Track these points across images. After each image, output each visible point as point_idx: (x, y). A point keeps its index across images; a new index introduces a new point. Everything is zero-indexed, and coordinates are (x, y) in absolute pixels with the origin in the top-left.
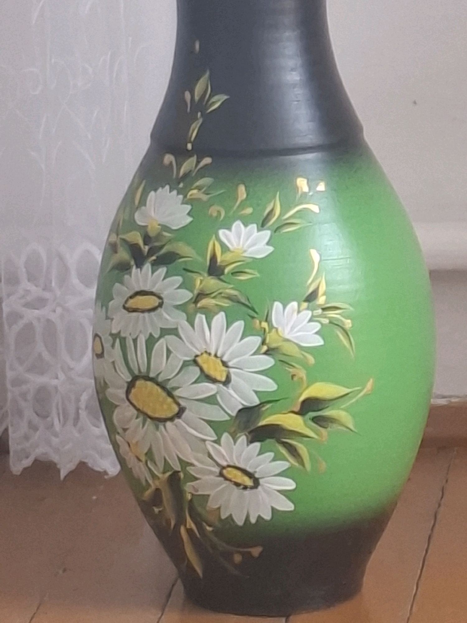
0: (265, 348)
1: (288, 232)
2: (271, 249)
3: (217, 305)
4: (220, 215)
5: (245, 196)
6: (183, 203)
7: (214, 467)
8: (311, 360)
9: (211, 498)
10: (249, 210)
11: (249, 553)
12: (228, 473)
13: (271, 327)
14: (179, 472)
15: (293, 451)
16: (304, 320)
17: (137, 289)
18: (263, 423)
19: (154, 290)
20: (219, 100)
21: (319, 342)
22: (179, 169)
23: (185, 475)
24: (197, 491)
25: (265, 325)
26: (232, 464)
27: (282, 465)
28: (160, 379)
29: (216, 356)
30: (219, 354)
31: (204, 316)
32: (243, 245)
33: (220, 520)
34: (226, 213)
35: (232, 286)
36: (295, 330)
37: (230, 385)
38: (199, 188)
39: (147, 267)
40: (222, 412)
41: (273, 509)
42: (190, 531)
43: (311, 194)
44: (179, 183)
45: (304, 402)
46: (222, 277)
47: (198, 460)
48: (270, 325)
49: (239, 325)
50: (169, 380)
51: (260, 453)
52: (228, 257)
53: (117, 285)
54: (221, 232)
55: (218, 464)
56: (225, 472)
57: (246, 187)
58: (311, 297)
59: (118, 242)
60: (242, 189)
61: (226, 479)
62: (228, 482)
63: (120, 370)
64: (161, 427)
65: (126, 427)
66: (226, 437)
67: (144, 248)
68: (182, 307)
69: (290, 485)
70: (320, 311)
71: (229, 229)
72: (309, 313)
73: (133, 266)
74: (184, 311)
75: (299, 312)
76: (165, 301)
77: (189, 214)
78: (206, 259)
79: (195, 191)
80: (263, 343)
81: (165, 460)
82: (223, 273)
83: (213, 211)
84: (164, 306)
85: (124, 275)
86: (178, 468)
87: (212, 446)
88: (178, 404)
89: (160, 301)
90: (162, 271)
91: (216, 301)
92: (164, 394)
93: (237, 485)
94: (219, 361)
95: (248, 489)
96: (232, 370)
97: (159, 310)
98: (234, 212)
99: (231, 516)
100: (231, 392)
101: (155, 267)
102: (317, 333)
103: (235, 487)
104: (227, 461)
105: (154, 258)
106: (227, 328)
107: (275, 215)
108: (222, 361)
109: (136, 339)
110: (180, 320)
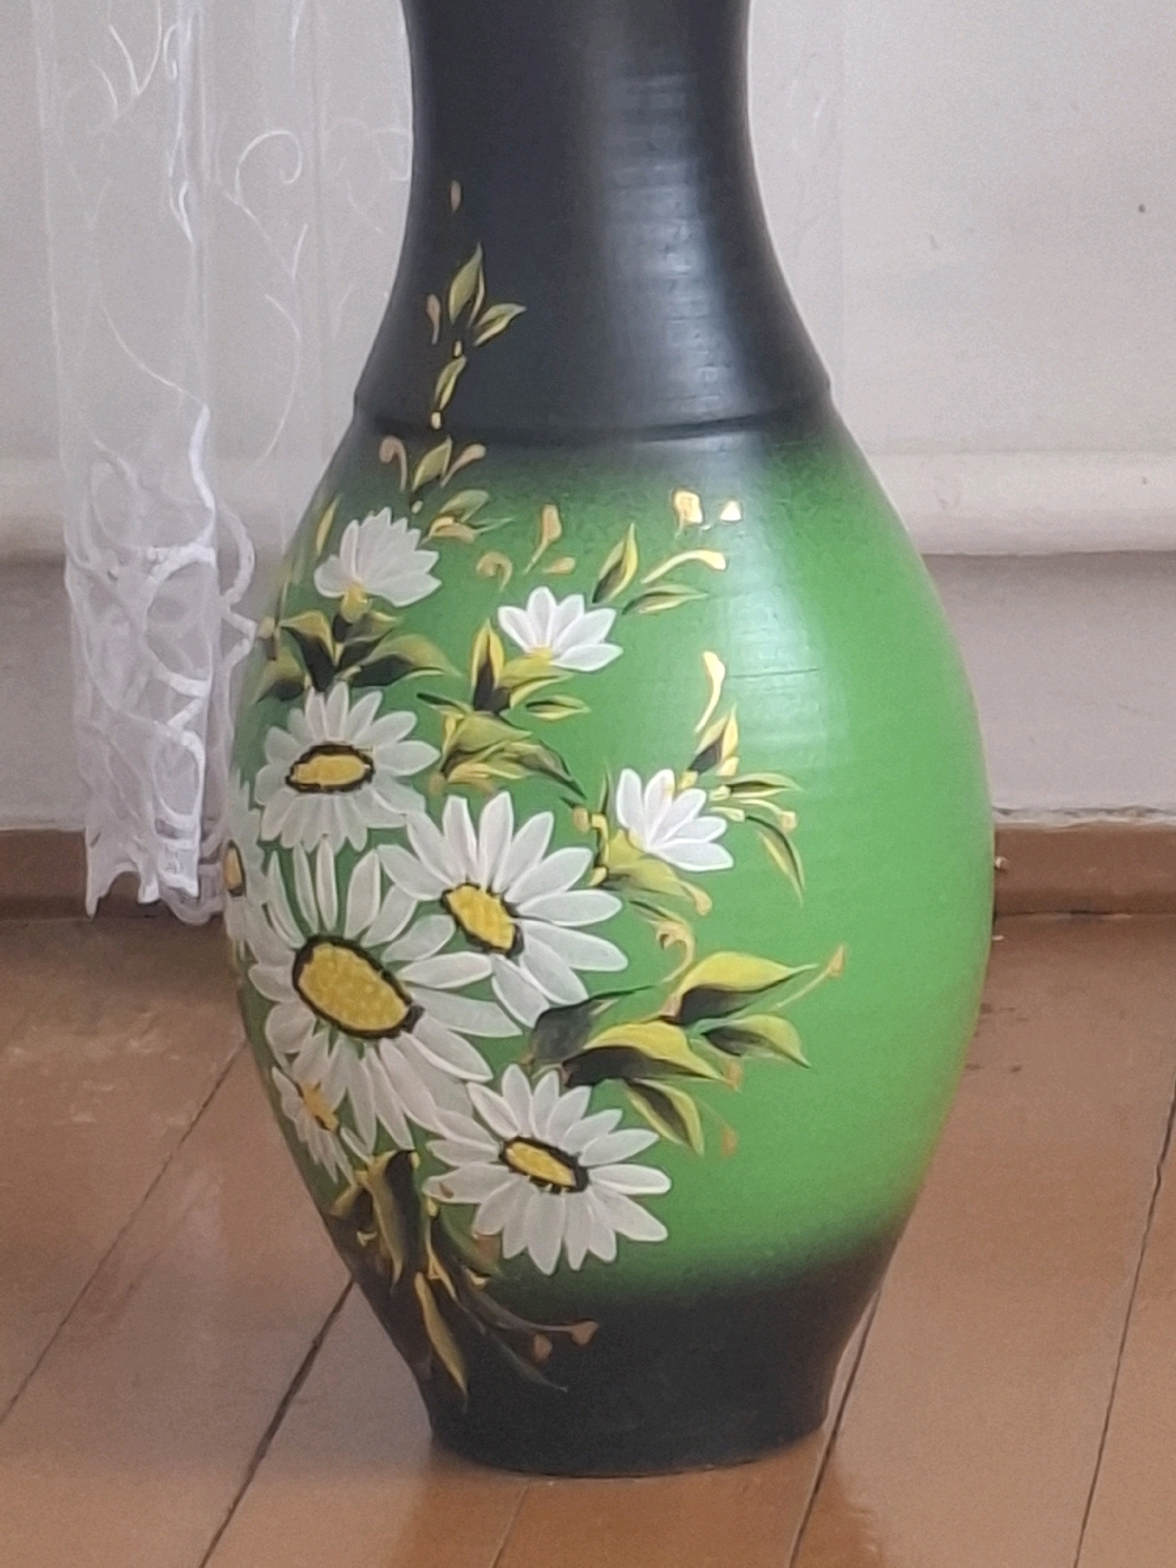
0: (600, 874)
1: (656, 614)
2: (615, 651)
3: (492, 777)
4: (503, 575)
5: (557, 532)
6: (420, 547)
7: (488, 1142)
8: (703, 902)
9: (480, 1211)
10: (567, 564)
11: (569, 1335)
12: (519, 1154)
13: (614, 826)
14: (410, 1152)
15: (662, 1105)
16: (687, 813)
17: (317, 741)
18: (595, 1042)
19: (356, 743)
20: (502, 316)
21: (722, 860)
22: (412, 469)
23: (422, 1160)
24: (449, 1194)
25: (599, 821)
26: (526, 1135)
27: (640, 1139)
28: (365, 944)
29: (489, 891)
30: (496, 888)
31: (464, 802)
32: (552, 643)
33: (503, 1262)
34: (515, 568)
35: (527, 733)
36: (669, 834)
37: (521, 958)
38: (456, 515)
39: (340, 689)
40: (505, 1018)
41: (620, 1237)
42: (436, 1287)
43: (707, 527)
44: (411, 504)
45: (690, 996)
46: (504, 714)
47: (451, 1126)
48: (612, 823)
49: (542, 822)
50: (386, 945)
51: (589, 1112)
52: (520, 668)
53: (275, 732)
54: (504, 613)
55: (497, 1137)
56: (510, 1152)
57: (559, 511)
58: (706, 760)
59: (278, 634)
60: (551, 514)
61: (514, 1169)
62: (516, 1177)
63: (280, 923)
64: (370, 1051)
65: (292, 1051)
66: (512, 1074)
67: (334, 648)
68: (416, 782)
69: (657, 1183)
70: (724, 791)
71: (523, 605)
72: (700, 797)
73: (309, 688)
74: (419, 790)
75: (677, 793)
76: (379, 766)
77: (433, 572)
78: (468, 673)
79: (449, 521)
80: (597, 862)
81: (379, 1125)
82: (507, 706)
83: (487, 563)
84: (375, 777)
85: (289, 709)
86: (406, 1142)
87: (484, 1095)
88: (407, 1001)
90: (373, 698)
91: (494, 767)
92: (375, 977)
93: (539, 1182)
94: (497, 901)
95: (563, 1192)
96: (525, 924)
97: (366, 787)
98: (533, 567)
99: (524, 1254)
100: (524, 971)
101: (355, 691)
102: (716, 841)
103: (533, 1187)
104: (515, 1128)
105: (354, 670)
106: (516, 828)
107: (624, 576)
108: (503, 903)
109: (315, 852)
110: (411, 811)
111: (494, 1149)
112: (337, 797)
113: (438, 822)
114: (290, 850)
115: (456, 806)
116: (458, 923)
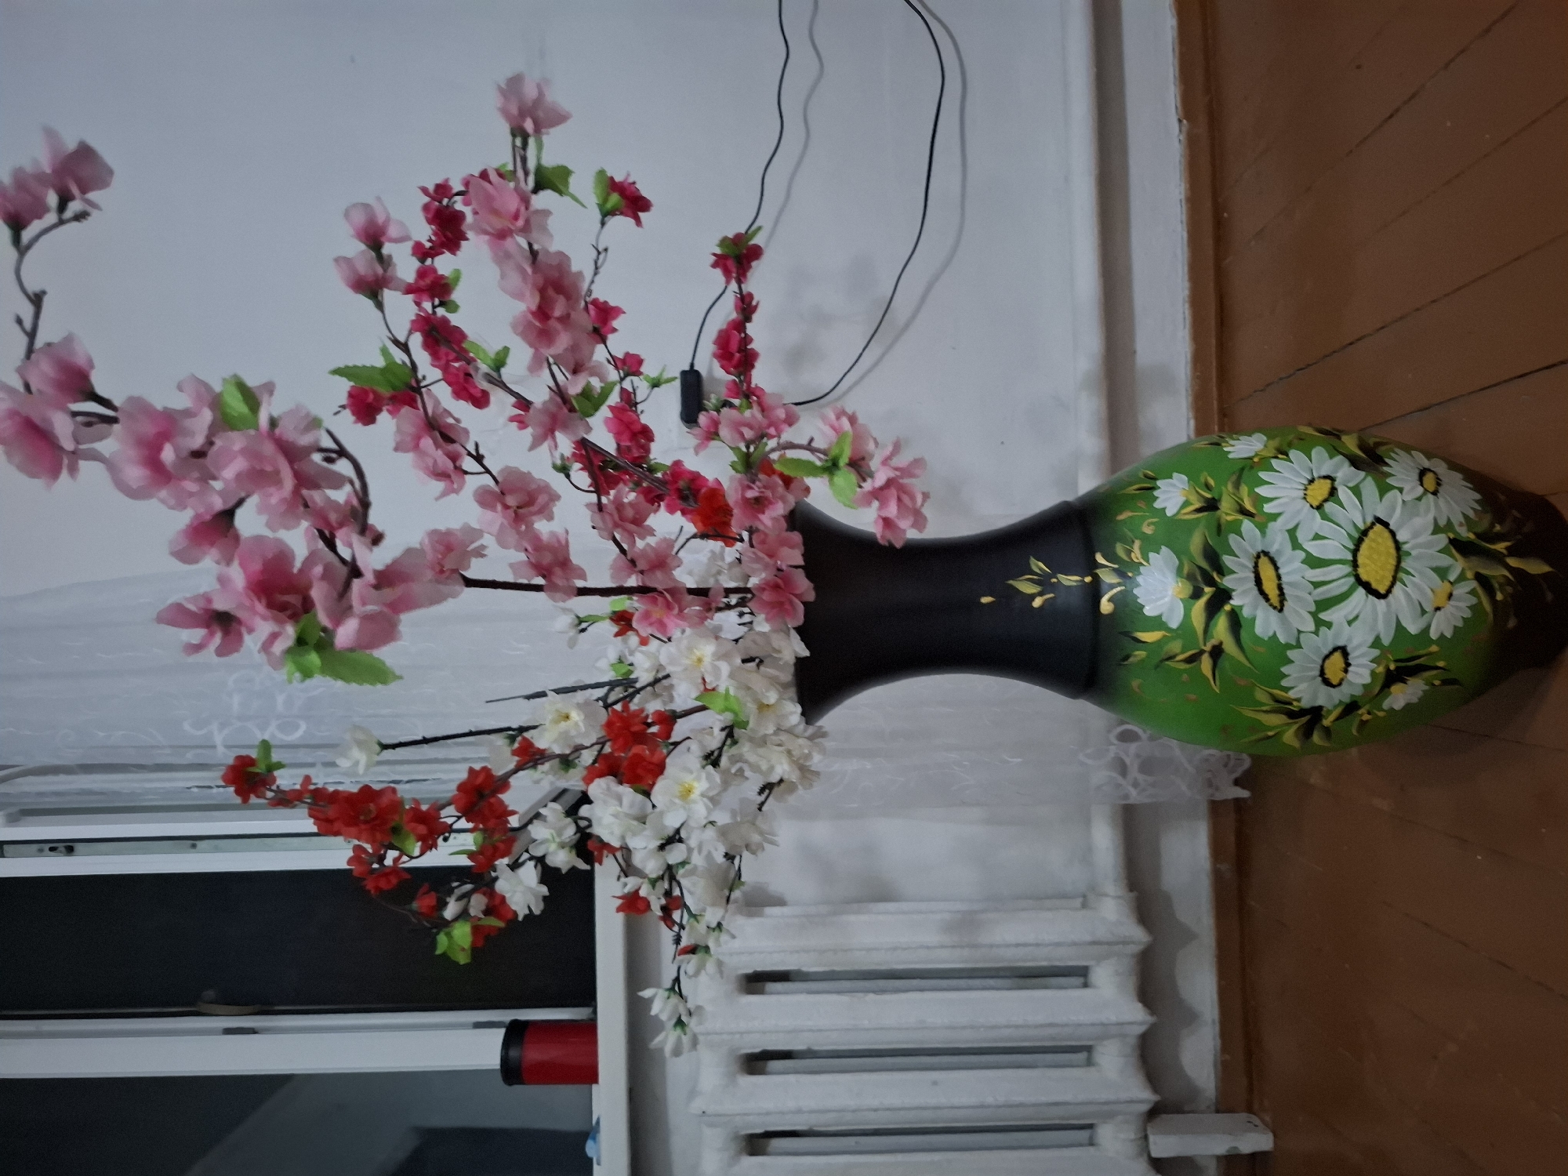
1: (1153, 471)
2: (1175, 475)
4: (1153, 521)
5: (1126, 512)
6: (1148, 564)
9: (1465, 514)
12: (1429, 488)
13: (1257, 455)
14: (1447, 538)
17: (1256, 591)
18: (1360, 453)
19: (1251, 565)
22: (1113, 585)
23: (1450, 532)
24: (1462, 524)
25: (1256, 460)
26: (1419, 482)
28: (1352, 547)
29: (1306, 489)
30: (1303, 488)
31: (1266, 506)
32: (1177, 492)
35: (1224, 488)
37: (1333, 475)
39: (1227, 582)
40: (1365, 482)
44: (1129, 578)
46: (1217, 498)
48: (1254, 457)
52: (1193, 498)
53: (1257, 630)
54: (1170, 514)
55: (1424, 494)
61: (1436, 492)
66: (1390, 481)
67: (1207, 593)
68: (1262, 530)
71: (1164, 509)
73: (1230, 605)
74: (1266, 526)
76: (1260, 549)
77: (1158, 552)
78: (1202, 517)
79: (1133, 557)
81: (1440, 552)
82: (1213, 498)
84: (1266, 550)
85: (1244, 620)
86: (1443, 539)
87: (1406, 495)
88: (1373, 524)
89: (1262, 555)
90: (1227, 560)
91: (1244, 496)
92: (1366, 541)
93: (1439, 484)
94: (1309, 487)
96: (1316, 476)
97: (1272, 555)
98: (1146, 512)
99: (1475, 501)
100: (1339, 475)
101: (1225, 571)
103: (1443, 487)
104: (1417, 487)
105: (1215, 575)
106: (1270, 484)
107: (1140, 487)
108: (1309, 484)
109: (1312, 583)
110: (1277, 529)
111: (1430, 496)
112: (1281, 571)
113: (1279, 514)
114: (1315, 602)
115: (1268, 508)
116: (1326, 500)
